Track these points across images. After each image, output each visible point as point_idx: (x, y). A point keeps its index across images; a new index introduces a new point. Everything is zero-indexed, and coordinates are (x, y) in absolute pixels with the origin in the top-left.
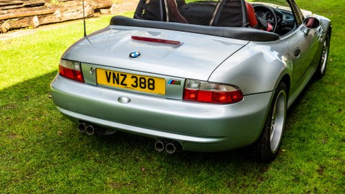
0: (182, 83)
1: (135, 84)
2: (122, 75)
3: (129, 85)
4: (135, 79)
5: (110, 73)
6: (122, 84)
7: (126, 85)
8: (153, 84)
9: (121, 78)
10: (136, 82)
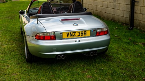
0: (96, 30)
1: (79, 35)
2: (74, 33)
3: (77, 36)
4: (79, 33)
5: (69, 33)
6: (74, 36)
7: (75, 36)
8: (86, 33)
9: (73, 34)
10: (79, 34)
